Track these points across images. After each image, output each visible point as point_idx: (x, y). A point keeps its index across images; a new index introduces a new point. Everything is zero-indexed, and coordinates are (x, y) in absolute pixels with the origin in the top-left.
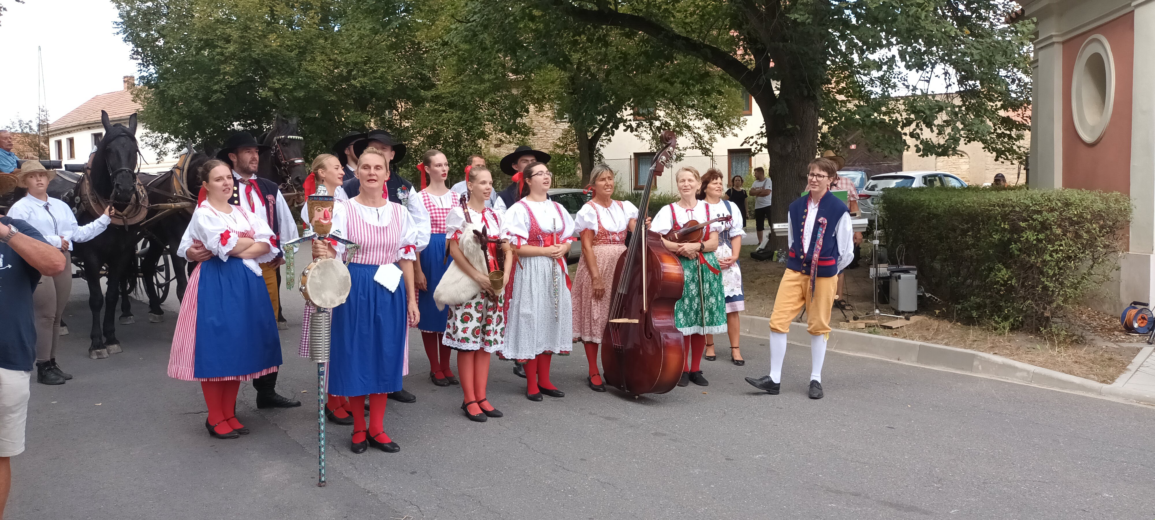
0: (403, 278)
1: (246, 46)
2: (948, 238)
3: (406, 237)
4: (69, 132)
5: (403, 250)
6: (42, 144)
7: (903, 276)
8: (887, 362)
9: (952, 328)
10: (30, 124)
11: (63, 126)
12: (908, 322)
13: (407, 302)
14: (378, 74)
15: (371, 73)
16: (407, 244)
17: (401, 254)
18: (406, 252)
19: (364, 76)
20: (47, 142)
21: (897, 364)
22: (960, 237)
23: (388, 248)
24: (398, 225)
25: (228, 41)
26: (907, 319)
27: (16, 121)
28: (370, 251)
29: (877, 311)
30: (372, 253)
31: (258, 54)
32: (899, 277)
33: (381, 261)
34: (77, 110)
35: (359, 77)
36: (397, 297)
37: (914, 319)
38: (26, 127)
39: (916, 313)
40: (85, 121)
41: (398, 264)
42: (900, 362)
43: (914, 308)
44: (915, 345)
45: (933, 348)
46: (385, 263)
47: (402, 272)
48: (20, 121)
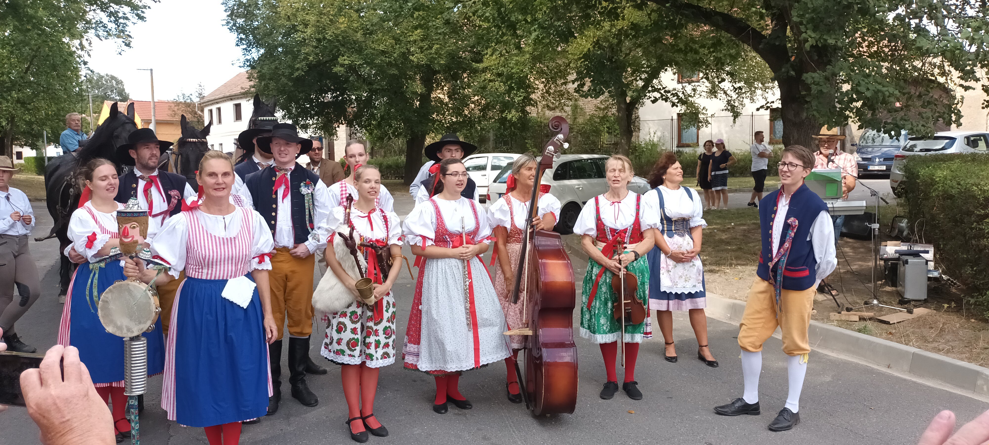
0: (257, 291)
1: (321, 29)
2: (962, 222)
3: (259, 246)
4: (217, 103)
5: (257, 260)
6: (199, 112)
7: (911, 260)
8: (871, 371)
9: (962, 326)
10: (191, 97)
11: (213, 98)
12: (909, 316)
13: (263, 318)
14: (433, 51)
15: (427, 49)
16: (260, 253)
17: (255, 264)
18: (260, 262)
19: (422, 52)
20: (202, 111)
21: (883, 374)
22: (975, 224)
23: (236, 261)
24: (249, 233)
25: (306, 26)
26: (910, 312)
27: (180, 95)
28: (216, 265)
29: (875, 302)
30: (218, 267)
31: (331, 36)
32: (906, 262)
33: (229, 274)
34: (225, 85)
35: (417, 53)
36: (251, 313)
37: (919, 311)
38: (187, 99)
39: (923, 303)
40: (228, 94)
41: (251, 276)
42: (889, 371)
43: (923, 296)
44: (907, 352)
45: (929, 358)
46: (235, 276)
47: (255, 285)
48: (184, 95)
